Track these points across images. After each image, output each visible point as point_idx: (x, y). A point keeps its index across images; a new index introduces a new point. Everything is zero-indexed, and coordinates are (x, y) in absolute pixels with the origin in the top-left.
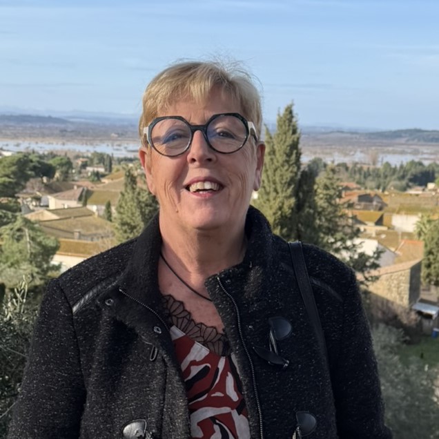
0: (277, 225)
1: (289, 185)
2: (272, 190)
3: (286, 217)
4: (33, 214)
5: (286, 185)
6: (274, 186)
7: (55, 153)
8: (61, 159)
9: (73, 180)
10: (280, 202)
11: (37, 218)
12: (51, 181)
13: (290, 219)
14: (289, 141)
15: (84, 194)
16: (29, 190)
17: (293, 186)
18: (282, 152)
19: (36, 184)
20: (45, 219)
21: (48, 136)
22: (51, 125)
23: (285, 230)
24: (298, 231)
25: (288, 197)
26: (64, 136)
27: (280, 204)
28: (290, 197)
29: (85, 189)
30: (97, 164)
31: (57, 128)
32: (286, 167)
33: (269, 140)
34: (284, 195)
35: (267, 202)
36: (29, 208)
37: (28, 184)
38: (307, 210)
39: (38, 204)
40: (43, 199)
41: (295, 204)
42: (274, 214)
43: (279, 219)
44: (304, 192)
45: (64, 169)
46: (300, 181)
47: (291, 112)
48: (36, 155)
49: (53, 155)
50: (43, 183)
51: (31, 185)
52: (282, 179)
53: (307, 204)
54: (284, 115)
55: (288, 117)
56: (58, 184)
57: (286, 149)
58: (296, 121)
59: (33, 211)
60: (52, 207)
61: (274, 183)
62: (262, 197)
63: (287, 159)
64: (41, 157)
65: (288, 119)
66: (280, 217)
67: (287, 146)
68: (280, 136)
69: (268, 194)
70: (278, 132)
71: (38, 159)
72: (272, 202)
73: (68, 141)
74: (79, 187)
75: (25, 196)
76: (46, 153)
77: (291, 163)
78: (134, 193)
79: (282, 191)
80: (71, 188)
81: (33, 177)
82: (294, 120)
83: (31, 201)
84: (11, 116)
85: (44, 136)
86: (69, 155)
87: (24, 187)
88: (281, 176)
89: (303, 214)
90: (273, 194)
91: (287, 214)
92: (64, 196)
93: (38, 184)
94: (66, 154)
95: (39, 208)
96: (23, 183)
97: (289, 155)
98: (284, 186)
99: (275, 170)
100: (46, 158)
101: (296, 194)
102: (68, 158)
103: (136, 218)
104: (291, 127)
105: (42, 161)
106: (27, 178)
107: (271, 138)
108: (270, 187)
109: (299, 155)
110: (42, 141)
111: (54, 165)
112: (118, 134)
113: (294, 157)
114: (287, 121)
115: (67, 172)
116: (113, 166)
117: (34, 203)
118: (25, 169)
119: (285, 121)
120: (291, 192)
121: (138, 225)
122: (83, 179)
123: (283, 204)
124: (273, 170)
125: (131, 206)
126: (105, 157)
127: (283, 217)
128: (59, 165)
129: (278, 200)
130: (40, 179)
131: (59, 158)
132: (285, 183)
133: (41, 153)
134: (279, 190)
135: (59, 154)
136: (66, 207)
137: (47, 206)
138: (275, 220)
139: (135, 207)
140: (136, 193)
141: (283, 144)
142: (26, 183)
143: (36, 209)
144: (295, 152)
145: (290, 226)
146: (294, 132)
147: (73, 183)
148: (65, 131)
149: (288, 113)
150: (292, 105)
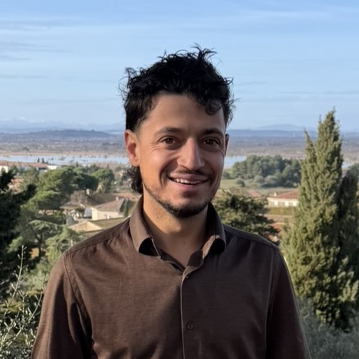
0: (318, 233)
1: (331, 192)
2: (313, 197)
3: (327, 224)
4: (77, 225)
5: (328, 192)
6: (315, 193)
7: (97, 165)
8: (104, 172)
9: (115, 192)
10: (322, 209)
11: (81, 229)
12: (94, 193)
13: (332, 225)
14: (331, 148)
15: (125, 204)
16: (73, 202)
17: (334, 193)
18: (323, 159)
19: (79, 195)
20: (89, 230)
21: (91, 149)
22: (94, 138)
23: (326, 238)
24: (340, 238)
25: (330, 204)
26: (106, 149)
27: (322, 212)
28: (332, 203)
29: (127, 200)
31: (99, 141)
32: (327, 175)
33: (310, 148)
34: (325, 202)
35: (308, 210)
36: (73, 219)
37: (72, 196)
38: (349, 216)
39: (81, 215)
40: (86, 211)
41: (336, 211)
42: (315, 221)
43: (320, 226)
44: (345, 199)
45: (107, 180)
46: (342, 188)
47: (332, 119)
48: (79, 168)
49: (95, 168)
50: (86, 195)
51: (75, 197)
52: (324, 186)
53: (349, 211)
54: (325, 122)
55: (330, 124)
56: (100, 195)
57: (328, 156)
58: (338, 128)
59: (77, 222)
60: (95, 218)
61: (315, 190)
62: (303, 205)
63: (329, 166)
64: (84, 170)
65: (330, 126)
66: (321, 224)
67: (329, 153)
68: (321, 143)
69: (309, 201)
70: (320, 139)
71: (81, 172)
72: (313, 209)
73: (110, 154)
74: (120, 198)
75: (69, 208)
76: (89, 166)
77: (332, 170)
79: (324, 198)
80: (113, 199)
81: (77, 190)
82: (336, 126)
83: (75, 213)
84: (57, 131)
85: (87, 149)
86: (110, 168)
87: (68, 200)
88: (323, 183)
89: (344, 221)
90: (314, 202)
91: (328, 221)
92: (106, 208)
93: (81, 196)
94: (108, 167)
95: (82, 219)
96: (67, 196)
97: (330, 162)
98: (325, 193)
99: (316, 178)
100: (89, 171)
101: (337, 201)
102: (111, 171)
104: (333, 134)
105: (85, 173)
106: (71, 191)
107: (312, 145)
108: (311, 194)
109: (340, 162)
110: (86, 155)
111: (97, 177)
113: (335, 163)
114: (328, 129)
115: (109, 184)
117: (78, 215)
118: (69, 182)
119: (326, 129)
120: (333, 199)
122: (125, 191)
123: (324, 211)
124: (313, 178)
127: (324, 224)
128: (102, 177)
129: (319, 207)
130: (84, 191)
131: (101, 171)
132: (327, 190)
133: (84, 166)
134: (320, 197)
135: (101, 167)
136: (108, 218)
137: (90, 217)
138: (316, 227)
141: (324, 152)
142: (70, 195)
143: (79, 220)
144: (336, 158)
145: (331, 234)
146: (336, 139)
147: (115, 194)
148: (108, 144)
149: (329, 120)
150: (333, 112)
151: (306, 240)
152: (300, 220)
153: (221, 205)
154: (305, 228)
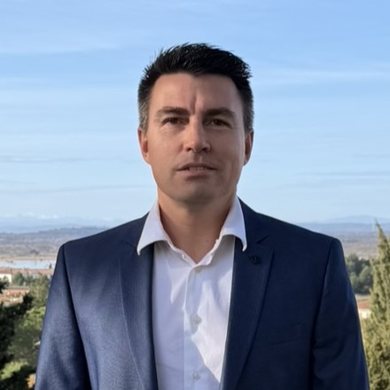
35: (383, 321)
62: (376, 315)
69: (384, 311)
107: (386, 241)
124: (388, 282)
151: (380, 360)
152: (372, 334)
154: (379, 345)
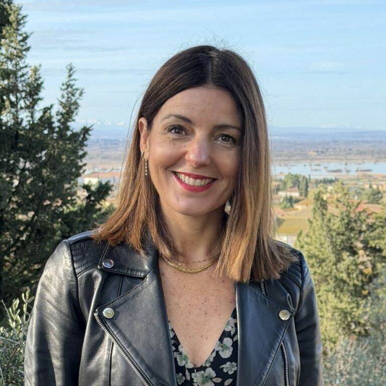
30: (291, 188)
78: (323, 220)
103: (325, 249)
112: (318, 151)
116: (309, 190)
121: (327, 258)
125: (320, 235)
126: (301, 179)
139: (325, 236)
140: (326, 220)
153: (381, 222)
